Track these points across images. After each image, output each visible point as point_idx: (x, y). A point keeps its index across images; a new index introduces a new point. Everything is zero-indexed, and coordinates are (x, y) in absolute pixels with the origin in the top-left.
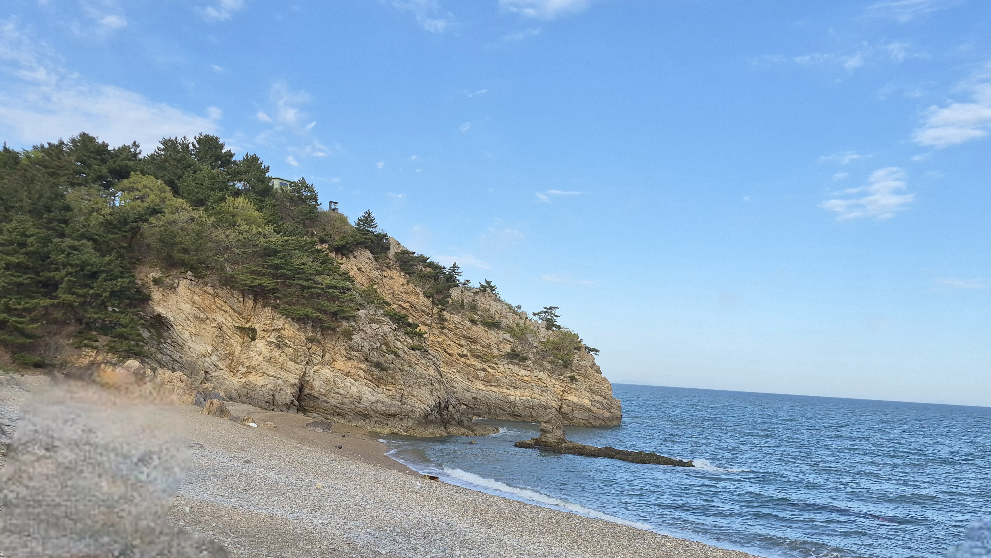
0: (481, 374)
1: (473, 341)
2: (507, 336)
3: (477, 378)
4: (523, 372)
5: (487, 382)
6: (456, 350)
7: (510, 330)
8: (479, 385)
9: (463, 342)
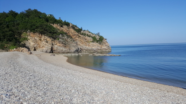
0: (88, 45)
1: (86, 39)
2: (91, 38)
3: (87, 45)
4: (94, 44)
5: (89, 46)
6: (83, 41)
7: (92, 37)
8: (87, 47)
9: (84, 40)
